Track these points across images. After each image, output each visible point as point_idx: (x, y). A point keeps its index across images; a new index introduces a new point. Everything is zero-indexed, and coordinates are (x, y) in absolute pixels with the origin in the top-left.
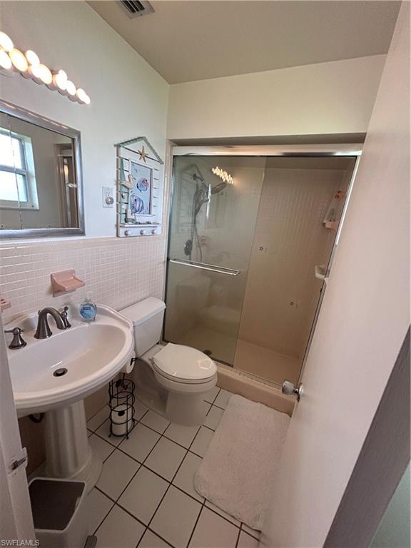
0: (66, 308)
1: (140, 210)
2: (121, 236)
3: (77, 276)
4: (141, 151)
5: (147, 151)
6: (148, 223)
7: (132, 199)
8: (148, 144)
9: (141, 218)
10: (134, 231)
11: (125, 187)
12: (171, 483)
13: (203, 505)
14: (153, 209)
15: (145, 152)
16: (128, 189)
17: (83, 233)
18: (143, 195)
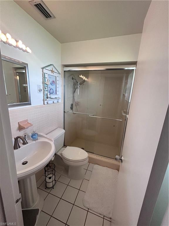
0: (25, 136)
1: (52, 93)
2: (45, 104)
3: (29, 122)
4: (52, 70)
5: (54, 70)
6: (56, 98)
7: (49, 89)
8: (54, 67)
9: (53, 96)
10: (50, 102)
11: (46, 84)
12: (74, 205)
13: (88, 211)
14: (57, 92)
15: (53, 70)
16: (47, 85)
17: (30, 104)
18: (53, 87)
